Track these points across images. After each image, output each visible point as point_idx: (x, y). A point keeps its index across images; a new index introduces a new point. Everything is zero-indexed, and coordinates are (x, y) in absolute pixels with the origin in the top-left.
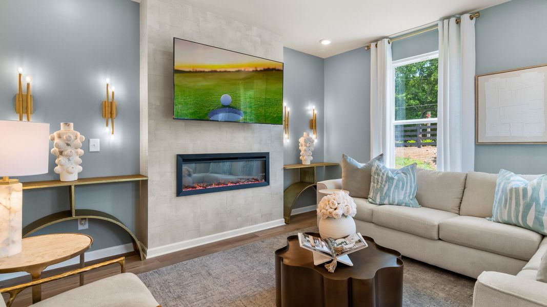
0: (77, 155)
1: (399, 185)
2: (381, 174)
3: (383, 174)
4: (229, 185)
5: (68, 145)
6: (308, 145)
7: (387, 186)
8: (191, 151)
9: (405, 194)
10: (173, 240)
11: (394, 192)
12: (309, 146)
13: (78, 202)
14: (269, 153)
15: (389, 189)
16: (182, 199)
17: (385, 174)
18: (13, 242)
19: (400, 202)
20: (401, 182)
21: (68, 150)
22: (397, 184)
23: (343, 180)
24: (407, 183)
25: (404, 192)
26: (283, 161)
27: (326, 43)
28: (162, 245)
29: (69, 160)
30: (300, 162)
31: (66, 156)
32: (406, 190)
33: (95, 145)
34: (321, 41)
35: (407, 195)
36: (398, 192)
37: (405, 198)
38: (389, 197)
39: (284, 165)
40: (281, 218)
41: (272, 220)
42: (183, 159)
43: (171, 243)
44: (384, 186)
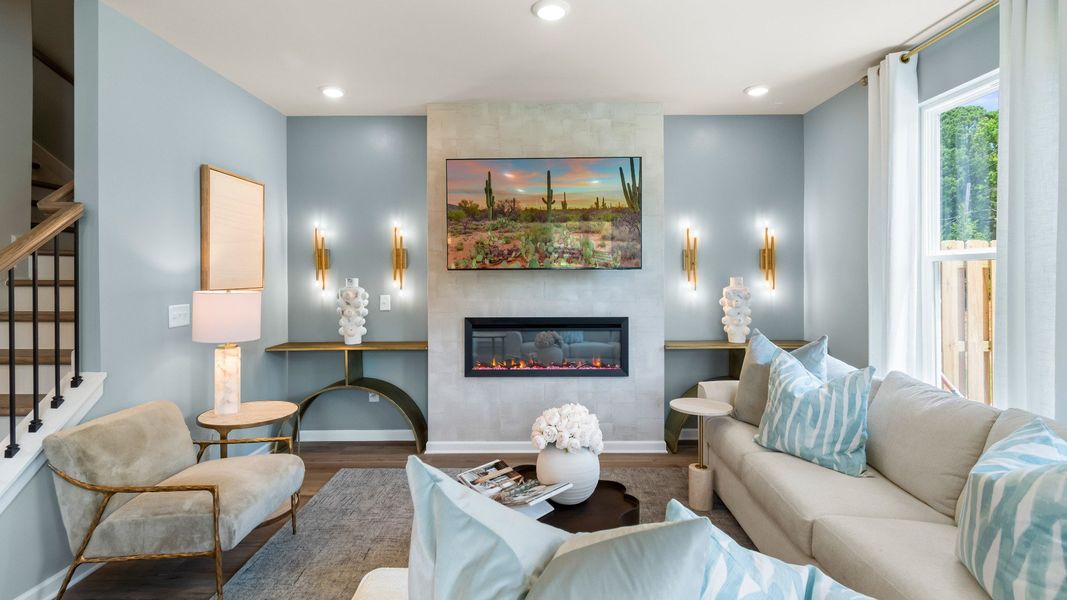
0: (359, 315)
1: (806, 414)
2: (777, 384)
3: (780, 384)
4: (548, 368)
5: (348, 304)
6: (734, 303)
7: (780, 411)
8: (486, 314)
9: (821, 436)
10: (462, 437)
11: (793, 429)
12: (737, 307)
13: (372, 370)
14: (627, 318)
15: (783, 419)
16: (475, 382)
17: (783, 385)
18: (228, 402)
19: (806, 452)
20: (810, 407)
21: (350, 310)
22: (799, 409)
23: (740, 385)
24: (826, 412)
25: (816, 432)
26: (663, 334)
27: (758, 92)
28: (446, 440)
29: (349, 321)
30: (725, 337)
31: (346, 316)
32: (823, 428)
33: (385, 303)
34: (745, 91)
35: (826, 440)
36: (803, 428)
37: (819, 445)
38: (783, 436)
39: (666, 342)
40: (659, 439)
41: (636, 439)
42: (474, 325)
43: (458, 440)
44: (776, 411)
